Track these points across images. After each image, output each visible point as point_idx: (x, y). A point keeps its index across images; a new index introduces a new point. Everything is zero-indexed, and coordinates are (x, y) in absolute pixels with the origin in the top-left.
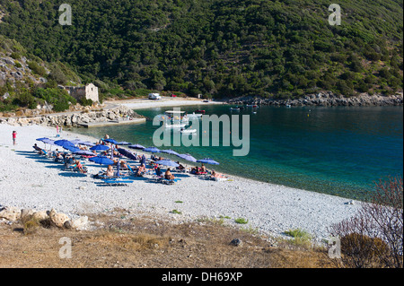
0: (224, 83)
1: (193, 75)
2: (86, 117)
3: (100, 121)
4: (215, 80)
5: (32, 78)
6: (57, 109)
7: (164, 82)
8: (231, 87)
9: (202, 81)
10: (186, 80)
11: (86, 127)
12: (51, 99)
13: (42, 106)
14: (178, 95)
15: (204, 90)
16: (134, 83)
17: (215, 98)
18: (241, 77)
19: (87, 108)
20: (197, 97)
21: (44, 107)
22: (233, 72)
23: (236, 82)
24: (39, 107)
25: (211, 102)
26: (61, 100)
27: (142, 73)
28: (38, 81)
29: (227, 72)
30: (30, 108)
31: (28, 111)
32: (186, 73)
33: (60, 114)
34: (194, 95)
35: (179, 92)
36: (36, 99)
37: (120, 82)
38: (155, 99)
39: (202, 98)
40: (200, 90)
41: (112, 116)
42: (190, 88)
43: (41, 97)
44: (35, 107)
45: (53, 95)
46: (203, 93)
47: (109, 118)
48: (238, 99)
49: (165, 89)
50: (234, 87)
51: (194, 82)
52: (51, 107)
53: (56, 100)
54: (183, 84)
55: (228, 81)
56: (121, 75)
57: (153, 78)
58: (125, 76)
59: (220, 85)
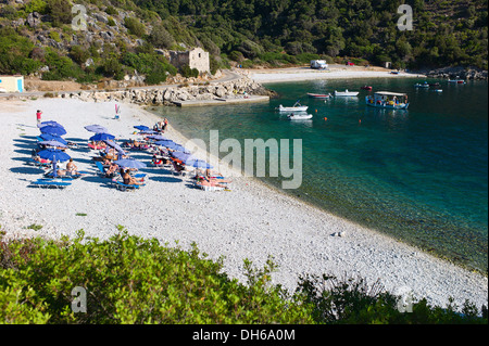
0: (426, 47)
1: (383, 34)
2: (184, 93)
3: (203, 98)
4: (414, 43)
5: (126, 39)
6: (150, 81)
7: (342, 44)
8: (435, 52)
9: (393, 44)
10: (372, 41)
11: (179, 105)
12: (143, 67)
13: (131, 76)
14: (358, 63)
15: (395, 55)
16: (300, 45)
17: (410, 69)
18: (453, 38)
19: (191, 80)
20: (384, 67)
21: (134, 78)
22: (441, 30)
23: (443, 45)
24: (127, 78)
25: (402, 74)
26: (156, 68)
27: (314, 31)
28: (134, 43)
29: (433, 30)
30: (116, 79)
31: (113, 82)
32: (375, 31)
33: (150, 88)
34: (380, 64)
35: (360, 59)
36: (124, 67)
37: (284, 43)
38: (319, 68)
39: (391, 67)
40: (390, 56)
41: (221, 92)
42: (377, 52)
43: (130, 65)
44: (122, 78)
45: (146, 62)
46: (394, 60)
47: (216, 94)
48: (442, 70)
49: (342, 54)
50: (439, 53)
51: (384, 45)
52: (143, 77)
53: (149, 69)
54: (368, 48)
55: (431, 44)
56: (287, 33)
57: (328, 38)
58: (292, 35)
59: (419, 50)
